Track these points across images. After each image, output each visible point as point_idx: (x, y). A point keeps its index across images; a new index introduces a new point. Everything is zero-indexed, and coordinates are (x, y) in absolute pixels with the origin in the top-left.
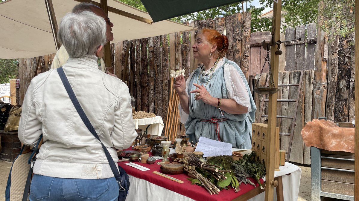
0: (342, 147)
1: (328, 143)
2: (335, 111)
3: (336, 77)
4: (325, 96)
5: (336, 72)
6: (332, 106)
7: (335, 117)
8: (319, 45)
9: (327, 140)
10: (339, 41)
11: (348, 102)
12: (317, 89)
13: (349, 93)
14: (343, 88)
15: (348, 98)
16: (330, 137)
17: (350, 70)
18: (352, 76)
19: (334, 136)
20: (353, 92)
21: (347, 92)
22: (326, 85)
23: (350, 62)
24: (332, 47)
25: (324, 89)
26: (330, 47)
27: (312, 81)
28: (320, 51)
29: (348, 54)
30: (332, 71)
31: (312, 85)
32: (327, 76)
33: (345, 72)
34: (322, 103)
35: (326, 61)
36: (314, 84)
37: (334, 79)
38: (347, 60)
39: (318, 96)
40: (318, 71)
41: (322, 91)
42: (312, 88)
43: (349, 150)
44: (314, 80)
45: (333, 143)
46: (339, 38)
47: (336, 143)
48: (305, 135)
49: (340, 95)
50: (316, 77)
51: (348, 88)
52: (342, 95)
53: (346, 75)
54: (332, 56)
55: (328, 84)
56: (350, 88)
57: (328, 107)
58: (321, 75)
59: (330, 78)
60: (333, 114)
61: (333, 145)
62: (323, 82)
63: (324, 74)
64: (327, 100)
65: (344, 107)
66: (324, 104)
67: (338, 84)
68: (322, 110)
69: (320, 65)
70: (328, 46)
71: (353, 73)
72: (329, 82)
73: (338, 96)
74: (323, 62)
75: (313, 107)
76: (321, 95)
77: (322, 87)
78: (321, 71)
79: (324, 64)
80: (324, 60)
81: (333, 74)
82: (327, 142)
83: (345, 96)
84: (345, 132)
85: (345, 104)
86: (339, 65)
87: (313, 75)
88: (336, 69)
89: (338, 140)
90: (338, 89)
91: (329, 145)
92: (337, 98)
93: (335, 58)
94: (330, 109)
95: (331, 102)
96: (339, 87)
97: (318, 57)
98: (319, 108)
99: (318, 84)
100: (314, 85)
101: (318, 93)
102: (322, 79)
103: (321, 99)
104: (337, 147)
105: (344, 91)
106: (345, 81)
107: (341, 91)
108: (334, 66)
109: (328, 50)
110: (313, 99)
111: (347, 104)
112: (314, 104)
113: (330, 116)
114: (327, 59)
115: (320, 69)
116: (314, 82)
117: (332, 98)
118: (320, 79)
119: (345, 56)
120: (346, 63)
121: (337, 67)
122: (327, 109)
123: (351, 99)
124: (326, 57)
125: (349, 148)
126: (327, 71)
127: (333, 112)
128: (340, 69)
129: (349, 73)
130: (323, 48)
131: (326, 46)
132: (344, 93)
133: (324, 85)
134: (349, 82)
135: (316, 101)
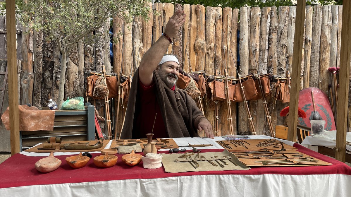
0: (40, 127)
1: (28, 124)
2: (42, 99)
3: (41, 68)
4: (32, 86)
5: (41, 64)
6: (39, 95)
7: (41, 104)
8: (24, 37)
9: (27, 122)
10: (43, 36)
11: (52, 90)
12: (24, 78)
13: (53, 83)
14: (48, 79)
15: (52, 88)
16: (29, 119)
17: (53, 63)
18: (55, 68)
19: (33, 118)
20: (55, 82)
21: (51, 82)
22: (32, 75)
23: (52, 56)
24: (37, 41)
25: (31, 79)
26: (35, 41)
27: (20, 71)
28: (25, 43)
29: (51, 49)
30: (38, 62)
31: (19, 75)
32: (33, 67)
33: (49, 64)
34: (29, 92)
35: (32, 53)
36: (21, 73)
37: (40, 69)
38: (50, 54)
39: (25, 85)
40: (25, 62)
41: (29, 81)
42: (19, 78)
43: (46, 128)
44: (21, 69)
45: (32, 124)
46: (42, 33)
47: (35, 124)
48: (6, 120)
49: (45, 84)
50: (23, 67)
51: (52, 78)
52: (47, 84)
53: (50, 67)
54: (37, 49)
55: (34, 74)
56: (53, 78)
57: (35, 95)
58: (27, 65)
59: (36, 69)
60: (40, 102)
61: (32, 126)
62: (30, 72)
63: (31, 65)
64: (34, 89)
65: (49, 95)
66: (31, 92)
67: (43, 74)
68: (29, 98)
69: (26, 56)
70: (33, 39)
71: (55, 66)
72: (35, 72)
73: (44, 85)
74: (29, 53)
75: (21, 95)
76: (28, 84)
77: (29, 77)
78: (27, 61)
79: (30, 55)
80: (30, 51)
81: (39, 66)
82: (26, 124)
83: (50, 86)
84: (42, 113)
85: (50, 92)
86: (43, 57)
87: (20, 65)
88: (41, 61)
89: (37, 121)
90: (44, 79)
91: (28, 127)
92: (43, 87)
93: (40, 51)
94: (36, 97)
95: (38, 91)
96: (44, 77)
97: (24, 48)
98: (27, 96)
99: (25, 73)
100: (22, 75)
101: (25, 82)
102: (29, 69)
103: (28, 88)
104: (36, 127)
105: (49, 80)
106: (49, 72)
107: (46, 81)
108: (39, 58)
109: (33, 43)
110: (21, 88)
111: (51, 92)
112: (21, 93)
113: (37, 104)
114: (32, 51)
115: (26, 59)
116: (21, 72)
117: (39, 87)
118: (27, 70)
119: (48, 51)
120: (50, 56)
121: (42, 59)
122: (34, 97)
123: (55, 88)
124: (31, 49)
125: (46, 127)
126: (33, 62)
127: (39, 99)
128: (44, 61)
129: (52, 65)
130: (29, 40)
131: (31, 38)
132: (48, 83)
133: (31, 75)
134: (53, 74)
135: (24, 89)
